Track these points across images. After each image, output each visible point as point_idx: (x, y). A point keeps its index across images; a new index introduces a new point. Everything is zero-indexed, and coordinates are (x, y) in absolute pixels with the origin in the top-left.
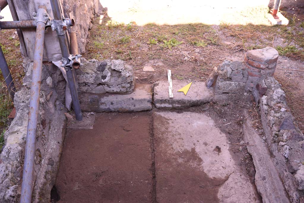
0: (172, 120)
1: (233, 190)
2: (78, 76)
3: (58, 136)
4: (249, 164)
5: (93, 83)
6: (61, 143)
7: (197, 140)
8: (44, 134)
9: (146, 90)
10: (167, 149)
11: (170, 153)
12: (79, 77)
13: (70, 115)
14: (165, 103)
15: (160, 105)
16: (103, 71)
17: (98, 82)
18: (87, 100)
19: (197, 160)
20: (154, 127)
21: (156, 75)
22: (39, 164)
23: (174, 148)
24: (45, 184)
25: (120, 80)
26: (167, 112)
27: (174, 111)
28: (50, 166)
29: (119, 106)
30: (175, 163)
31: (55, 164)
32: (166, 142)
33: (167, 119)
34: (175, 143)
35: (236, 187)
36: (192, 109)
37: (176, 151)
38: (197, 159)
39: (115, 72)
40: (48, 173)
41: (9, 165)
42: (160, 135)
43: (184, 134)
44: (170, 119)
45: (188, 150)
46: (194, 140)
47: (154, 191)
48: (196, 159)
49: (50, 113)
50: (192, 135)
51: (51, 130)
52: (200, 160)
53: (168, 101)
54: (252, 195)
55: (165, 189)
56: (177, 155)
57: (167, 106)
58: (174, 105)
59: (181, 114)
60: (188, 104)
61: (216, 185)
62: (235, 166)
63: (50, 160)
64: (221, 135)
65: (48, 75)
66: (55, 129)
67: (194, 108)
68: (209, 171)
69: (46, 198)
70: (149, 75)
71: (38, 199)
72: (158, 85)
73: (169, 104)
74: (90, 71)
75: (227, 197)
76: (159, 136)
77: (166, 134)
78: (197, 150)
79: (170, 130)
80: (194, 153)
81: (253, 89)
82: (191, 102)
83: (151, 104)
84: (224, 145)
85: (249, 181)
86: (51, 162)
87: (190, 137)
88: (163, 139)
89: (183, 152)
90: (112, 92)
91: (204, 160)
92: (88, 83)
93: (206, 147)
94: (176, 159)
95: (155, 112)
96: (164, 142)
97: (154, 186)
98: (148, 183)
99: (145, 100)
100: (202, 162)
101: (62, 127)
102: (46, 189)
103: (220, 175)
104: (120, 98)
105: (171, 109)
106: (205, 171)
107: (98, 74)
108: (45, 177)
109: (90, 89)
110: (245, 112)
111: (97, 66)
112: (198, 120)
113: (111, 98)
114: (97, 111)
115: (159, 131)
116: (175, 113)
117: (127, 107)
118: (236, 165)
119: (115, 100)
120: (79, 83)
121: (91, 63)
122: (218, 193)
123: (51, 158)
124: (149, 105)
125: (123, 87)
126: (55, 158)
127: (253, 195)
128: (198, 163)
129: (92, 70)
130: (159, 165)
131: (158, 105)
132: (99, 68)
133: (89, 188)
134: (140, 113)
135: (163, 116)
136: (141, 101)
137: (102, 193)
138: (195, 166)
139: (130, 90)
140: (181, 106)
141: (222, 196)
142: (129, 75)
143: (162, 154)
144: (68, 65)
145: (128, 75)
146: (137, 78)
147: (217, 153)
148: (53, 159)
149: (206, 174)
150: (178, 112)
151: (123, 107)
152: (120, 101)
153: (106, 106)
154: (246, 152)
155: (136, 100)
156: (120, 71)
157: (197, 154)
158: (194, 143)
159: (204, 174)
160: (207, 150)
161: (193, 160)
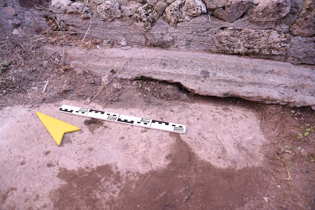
1: (207, 135)
4: (155, 90)
7: (42, 155)
19: (100, 179)
35: (199, 127)
38: (100, 176)
45: (57, 187)
46: (36, 161)
48: (98, 180)
50: (21, 160)
52: (105, 170)
54: (218, 111)
61: (190, 160)
62: (148, 111)
68: (145, 162)
75: (224, 151)
78: (72, 165)
81: (19, 16)
85: (188, 104)
87: (20, 167)
91: (110, 161)
100: (114, 169)
103: (165, 145)
106: (143, 170)
110: (49, 48)
118: (146, 109)
122: (212, 163)
127: (217, 109)
128: (112, 180)
138: (118, 191)
141: (219, 158)
147: (101, 127)
149: (153, 173)
154: (129, 82)
157: (83, 170)
158: (46, 164)
159: (149, 176)
160: (83, 145)
161: (96, 188)
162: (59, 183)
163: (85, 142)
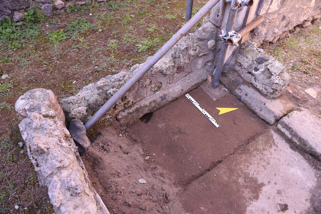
0: (277, 147)
2: (239, 54)
3: (187, 86)
5: (246, 68)
6: (184, 91)
7: (276, 182)
8: (174, 76)
9: (284, 107)
10: (243, 163)
11: (241, 167)
12: (239, 56)
13: (211, 79)
14: (287, 129)
15: (281, 128)
16: (259, 63)
17: (250, 70)
18: (231, 78)
20: (257, 139)
21: (312, 103)
22: (154, 92)
23: (249, 167)
24: (146, 106)
25: (267, 81)
26: (281, 138)
27: (289, 143)
28: (160, 99)
29: (249, 101)
30: (234, 178)
31: (165, 100)
32: (250, 158)
33: (275, 144)
34: (256, 165)
36: (308, 157)
37: (247, 171)
38: (255, 194)
39: (268, 72)
41: (127, 76)
42: (252, 149)
43: (272, 166)
44: (277, 145)
45: (258, 181)
46: (274, 179)
47: (196, 177)
48: (254, 193)
49: (196, 67)
50: (277, 175)
51: (185, 78)
52: (257, 198)
53: (291, 131)
55: (204, 185)
56: (245, 174)
57: (286, 133)
58: (294, 139)
59: (293, 151)
60: (308, 150)
63: (165, 96)
64: (304, 202)
65: (214, 38)
66: (189, 80)
67: (310, 157)
68: (251, 212)
69: (138, 115)
70: (305, 98)
71: (133, 110)
72: (300, 110)
73: (290, 134)
74: (250, 57)
76: (250, 149)
77: (258, 153)
78: (264, 189)
79: (265, 152)
80: (259, 187)
82: (313, 150)
83: (275, 120)
84: (295, 212)
86: (163, 98)
87: (274, 173)
88: (250, 154)
89: (251, 177)
90: (255, 86)
91: (259, 201)
92: (242, 65)
93: (276, 195)
94: (240, 176)
95: (272, 130)
96: (248, 156)
97: (201, 175)
98: (200, 168)
99: (273, 113)
100: (256, 200)
101: (196, 82)
102: (143, 110)
104: (257, 95)
105: (288, 139)
106: (248, 209)
107: (254, 63)
108: (150, 103)
109: (241, 72)
111: (258, 57)
112: (301, 169)
113: (250, 91)
114: (231, 91)
115: (255, 145)
116: (289, 145)
117: (254, 107)
119: (250, 94)
120: (236, 61)
121: (257, 51)
123: (166, 95)
124: (272, 120)
125: (266, 89)
126: (169, 97)
128: (251, 197)
129: (252, 57)
130: (222, 166)
131: (279, 126)
132: (258, 60)
133: (166, 133)
134: (260, 120)
135: (274, 138)
136: (270, 111)
137: (169, 144)
138: (246, 196)
139: (270, 96)
140: (299, 145)
142: (278, 83)
143: (234, 162)
144: (225, 38)
145: (277, 81)
146: (291, 92)
147: (280, 209)
148: (167, 97)
149: (245, 211)
150: (292, 148)
151: (251, 104)
152: (253, 98)
153: (241, 93)
155: (266, 107)
156: (273, 74)
157: (261, 191)
158: (270, 181)
159: (245, 209)
160: (273, 197)
161: (251, 191)
162: (260, 181)
163: (274, 198)
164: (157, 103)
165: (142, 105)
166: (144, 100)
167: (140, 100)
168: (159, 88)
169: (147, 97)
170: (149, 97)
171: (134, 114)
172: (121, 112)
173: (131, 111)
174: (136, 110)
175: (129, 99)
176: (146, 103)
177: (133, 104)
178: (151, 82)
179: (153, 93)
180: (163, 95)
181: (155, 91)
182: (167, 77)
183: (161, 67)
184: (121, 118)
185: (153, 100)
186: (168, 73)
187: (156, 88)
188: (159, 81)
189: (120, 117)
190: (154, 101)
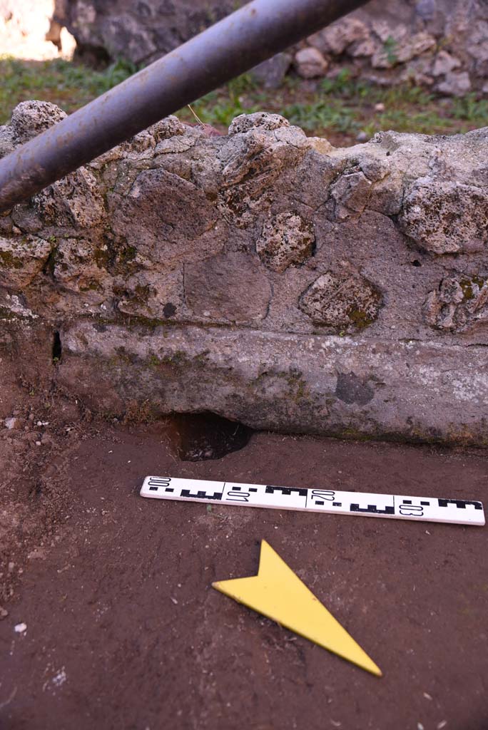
24: (231, 374)
28: (332, 383)
31: (356, 408)
40: (290, 383)
63: (371, 383)
69: (160, 386)
71: (151, 352)
102: (206, 381)
108: (265, 374)
123: (381, 384)
126: (390, 405)
148: (379, 396)
164: (301, 394)
165: (211, 356)
166: (238, 333)
167: (219, 326)
168: (359, 320)
169: (266, 329)
170: (272, 335)
171: (146, 375)
172: (87, 325)
173: (141, 348)
174: (166, 363)
175: (152, 279)
176: (243, 359)
177: (169, 320)
178: (313, 249)
179: (310, 327)
180: (361, 373)
181: (323, 325)
182: (427, 269)
183: (408, 180)
184: (78, 355)
185: (293, 370)
186: (440, 242)
187: (336, 312)
188: (368, 271)
189: (72, 343)
190: (294, 376)
